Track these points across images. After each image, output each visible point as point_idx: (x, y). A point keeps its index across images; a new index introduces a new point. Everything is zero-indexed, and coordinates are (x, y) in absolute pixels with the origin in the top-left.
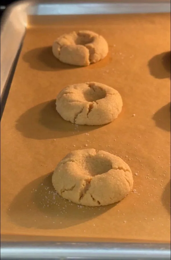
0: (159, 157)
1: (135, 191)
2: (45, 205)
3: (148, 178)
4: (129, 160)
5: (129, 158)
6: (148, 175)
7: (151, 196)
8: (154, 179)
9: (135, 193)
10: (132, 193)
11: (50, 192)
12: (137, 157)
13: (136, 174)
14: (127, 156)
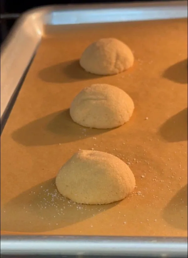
0: (169, 159)
1: (139, 193)
2: (42, 207)
3: (155, 180)
4: (136, 163)
5: (137, 161)
6: (155, 178)
7: (156, 197)
8: (162, 181)
9: (139, 195)
10: (136, 195)
11: (49, 193)
12: (145, 160)
13: (143, 176)
14: (135, 159)
